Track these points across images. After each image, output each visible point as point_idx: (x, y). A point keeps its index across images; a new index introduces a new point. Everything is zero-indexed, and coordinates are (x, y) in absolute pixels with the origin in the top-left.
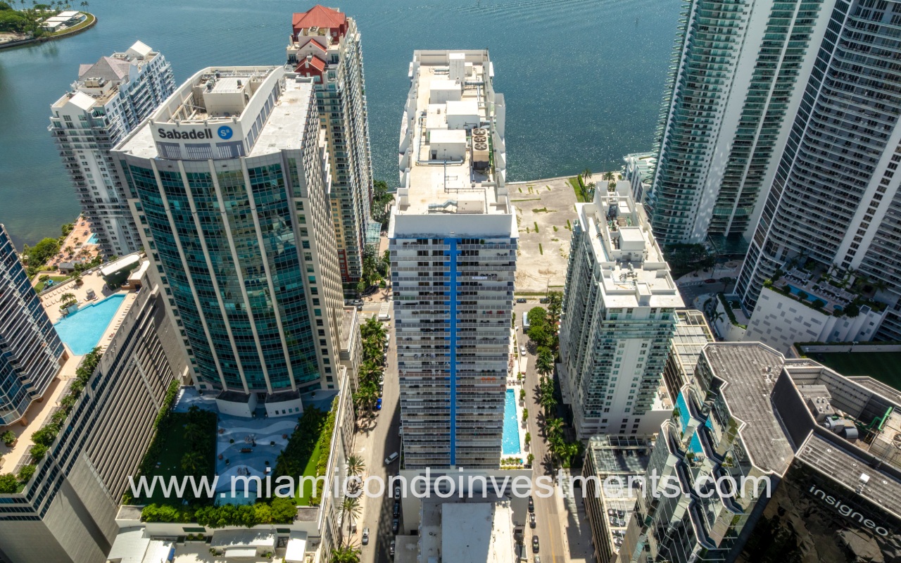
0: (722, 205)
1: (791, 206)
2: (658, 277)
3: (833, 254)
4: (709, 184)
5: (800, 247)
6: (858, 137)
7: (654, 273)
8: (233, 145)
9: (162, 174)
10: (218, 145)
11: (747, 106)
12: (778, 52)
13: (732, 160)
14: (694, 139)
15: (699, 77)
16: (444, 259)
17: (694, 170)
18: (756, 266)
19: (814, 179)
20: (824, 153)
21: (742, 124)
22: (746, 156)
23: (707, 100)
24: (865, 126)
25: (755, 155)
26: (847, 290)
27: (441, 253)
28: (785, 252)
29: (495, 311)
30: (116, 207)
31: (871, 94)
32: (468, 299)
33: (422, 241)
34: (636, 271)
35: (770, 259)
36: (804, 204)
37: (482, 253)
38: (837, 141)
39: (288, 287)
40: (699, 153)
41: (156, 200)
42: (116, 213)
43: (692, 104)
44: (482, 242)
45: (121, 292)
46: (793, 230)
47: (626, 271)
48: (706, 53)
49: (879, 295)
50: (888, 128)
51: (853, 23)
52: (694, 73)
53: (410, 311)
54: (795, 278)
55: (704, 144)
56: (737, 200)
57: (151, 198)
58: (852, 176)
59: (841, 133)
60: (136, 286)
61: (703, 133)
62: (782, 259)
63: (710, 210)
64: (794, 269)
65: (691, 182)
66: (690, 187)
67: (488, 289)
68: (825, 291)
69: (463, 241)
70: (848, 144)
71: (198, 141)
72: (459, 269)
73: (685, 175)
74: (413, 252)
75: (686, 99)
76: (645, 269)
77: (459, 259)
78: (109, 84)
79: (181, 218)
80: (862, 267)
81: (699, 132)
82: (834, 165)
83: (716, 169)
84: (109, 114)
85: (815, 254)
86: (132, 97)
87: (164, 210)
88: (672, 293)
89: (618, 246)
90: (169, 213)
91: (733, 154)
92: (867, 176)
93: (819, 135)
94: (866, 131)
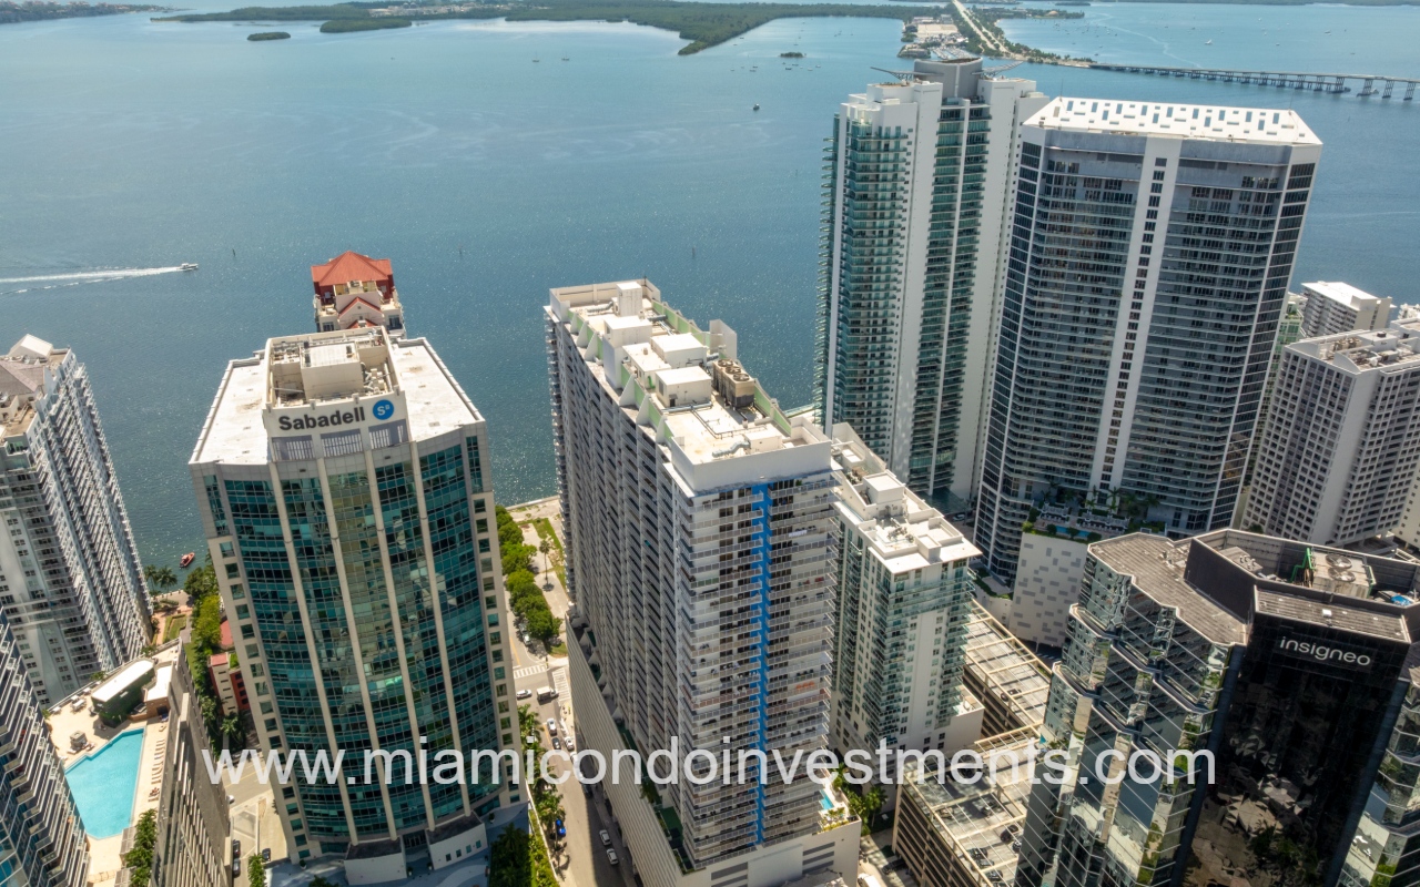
0: (918, 454)
1: (1023, 427)
2: (931, 528)
3: (1087, 475)
4: (899, 425)
5: (1047, 477)
6: (1082, 329)
7: (926, 524)
8: (392, 427)
9: (286, 486)
10: (372, 429)
11: (925, 322)
12: (947, 252)
13: (919, 393)
14: (872, 372)
15: (865, 294)
16: (750, 516)
17: (878, 413)
18: (996, 514)
19: (1043, 389)
20: (1048, 355)
21: (923, 346)
22: (935, 384)
23: (880, 321)
24: (1087, 315)
25: (946, 382)
26: (1114, 516)
27: (748, 508)
28: (1029, 488)
29: (812, 579)
30: (40, 606)
31: (1084, 278)
32: (780, 568)
33: (726, 495)
34: (903, 526)
35: (1012, 500)
36: (1039, 421)
37: (799, 498)
38: (1060, 338)
39: (464, 636)
40: (880, 389)
41: (269, 530)
42: (40, 617)
43: (862, 329)
44: (799, 483)
45: (133, 727)
46: (1033, 457)
47: (891, 529)
48: (867, 263)
49: (1154, 513)
50: (1112, 313)
51: (1046, 204)
52: (857, 289)
53: (707, 602)
54: (1053, 516)
55: (885, 377)
56: (935, 443)
57: (257, 529)
58: (1086, 376)
59: (1063, 328)
60: (161, 711)
61: (882, 363)
62: (1028, 497)
63: (906, 461)
64: (1047, 505)
65: (878, 429)
66: (877, 436)
67: (808, 547)
68: (1092, 523)
69: (774, 486)
70: (1073, 339)
71: (344, 427)
72: (773, 526)
73: (869, 421)
74: (714, 513)
75: (853, 323)
76: (912, 523)
77: (772, 512)
78: (15, 403)
79: (310, 551)
80: (1124, 483)
81: (877, 363)
82: (1063, 367)
83: (905, 405)
84: (32, 445)
85: (1066, 480)
86: (53, 419)
87: (282, 545)
88: (959, 541)
89: (869, 501)
90: (290, 549)
91: (919, 385)
92: (1103, 373)
93: (1038, 334)
94: (1089, 321)
